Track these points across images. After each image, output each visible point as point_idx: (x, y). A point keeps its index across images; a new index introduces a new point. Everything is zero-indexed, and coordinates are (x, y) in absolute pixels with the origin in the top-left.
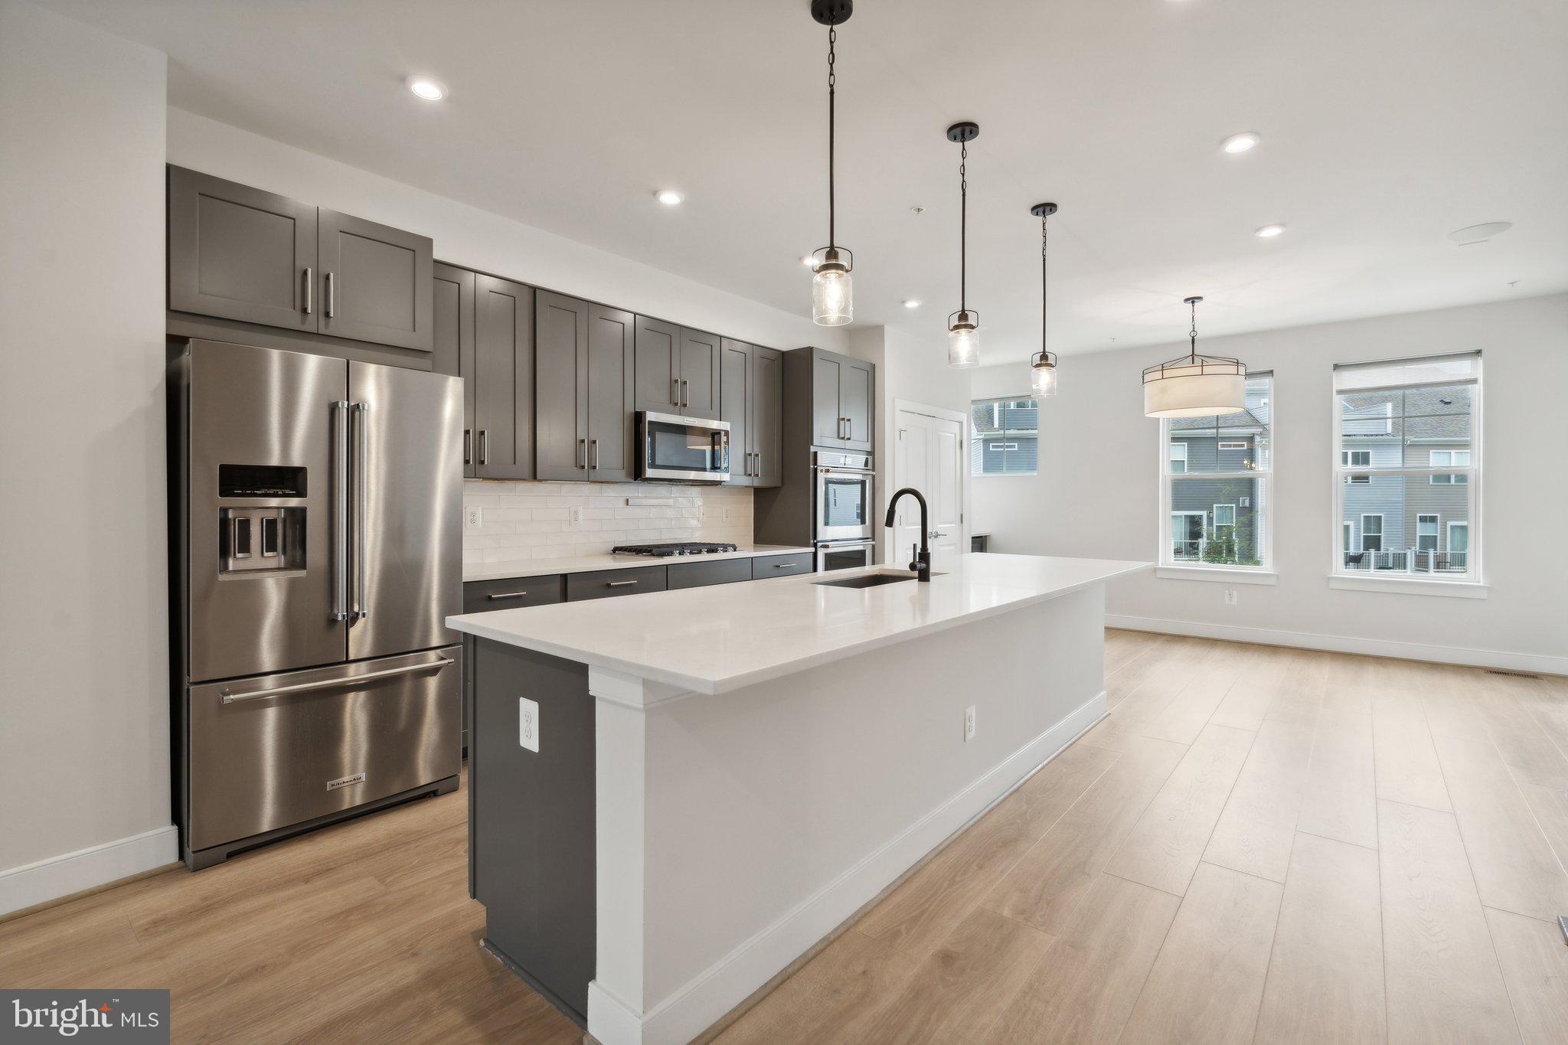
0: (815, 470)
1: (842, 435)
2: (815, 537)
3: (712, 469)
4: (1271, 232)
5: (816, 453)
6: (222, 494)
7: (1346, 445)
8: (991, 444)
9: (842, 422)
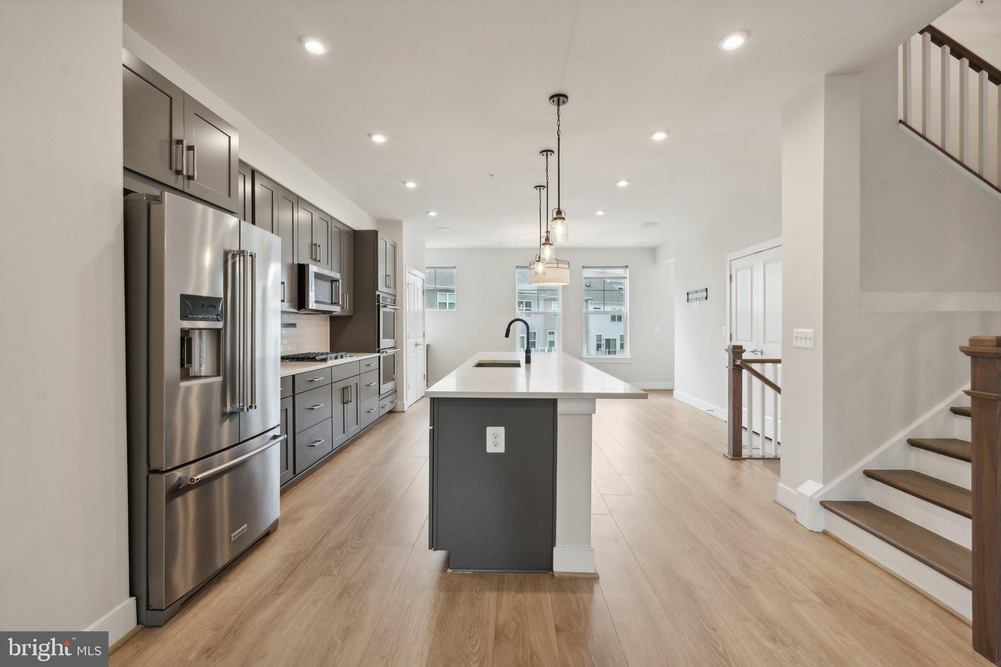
0: (379, 306)
1: (387, 285)
2: (379, 347)
3: (331, 303)
4: (600, 213)
5: (379, 295)
6: (182, 319)
7: (520, 297)
8: (438, 293)
9: (388, 278)
